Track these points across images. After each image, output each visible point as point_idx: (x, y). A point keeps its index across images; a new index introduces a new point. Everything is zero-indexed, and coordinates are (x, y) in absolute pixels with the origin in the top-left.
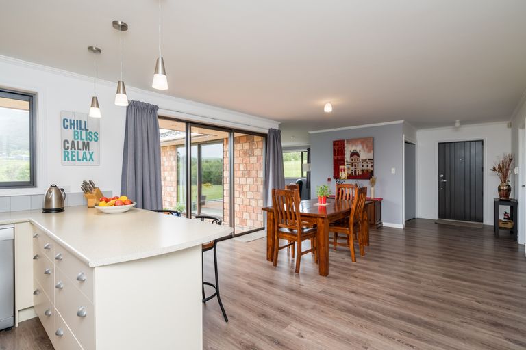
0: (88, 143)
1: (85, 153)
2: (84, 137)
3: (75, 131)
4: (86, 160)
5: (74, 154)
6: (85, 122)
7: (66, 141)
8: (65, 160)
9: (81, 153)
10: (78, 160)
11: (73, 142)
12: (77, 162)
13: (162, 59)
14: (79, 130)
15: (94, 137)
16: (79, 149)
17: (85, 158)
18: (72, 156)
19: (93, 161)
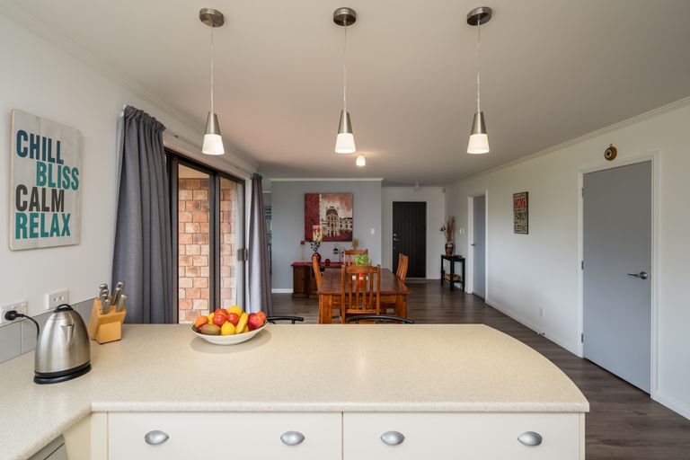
0: (62, 192)
1: (55, 216)
2: (55, 180)
3: (39, 164)
4: (58, 235)
5: (36, 220)
6: (58, 143)
7: (21, 188)
8: (18, 237)
9: (49, 216)
10: (44, 235)
11: (35, 190)
12: (41, 241)
13: (482, 114)
14: (47, 163)
15: (72, 180)
16: (47, 209)
17: (55, 230)
18: (34, 225)
19: (69, 234)
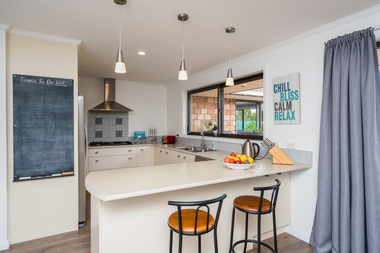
0: (290, 102)
1: (288, 112)
2: (287, 98)
3: (281, 94)
4: (290, 119)
5: (281, 114)
6: (288, 83)
7: (276, 104)
8: (276, 120)
9: (286, 112)
10: (284, 119)
11: (280, 103)
12: (283, 121)
14: (284, 92)
15: (295, 96)
16: (284, 110)
17: (288, 117)
18: (280, 116)
19: (294, 119)
